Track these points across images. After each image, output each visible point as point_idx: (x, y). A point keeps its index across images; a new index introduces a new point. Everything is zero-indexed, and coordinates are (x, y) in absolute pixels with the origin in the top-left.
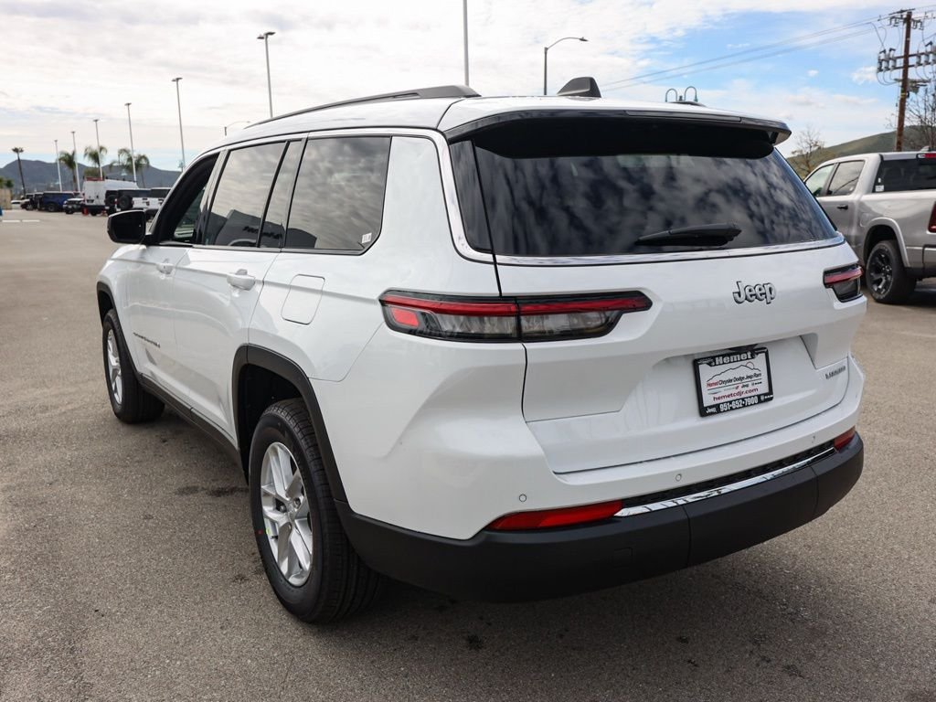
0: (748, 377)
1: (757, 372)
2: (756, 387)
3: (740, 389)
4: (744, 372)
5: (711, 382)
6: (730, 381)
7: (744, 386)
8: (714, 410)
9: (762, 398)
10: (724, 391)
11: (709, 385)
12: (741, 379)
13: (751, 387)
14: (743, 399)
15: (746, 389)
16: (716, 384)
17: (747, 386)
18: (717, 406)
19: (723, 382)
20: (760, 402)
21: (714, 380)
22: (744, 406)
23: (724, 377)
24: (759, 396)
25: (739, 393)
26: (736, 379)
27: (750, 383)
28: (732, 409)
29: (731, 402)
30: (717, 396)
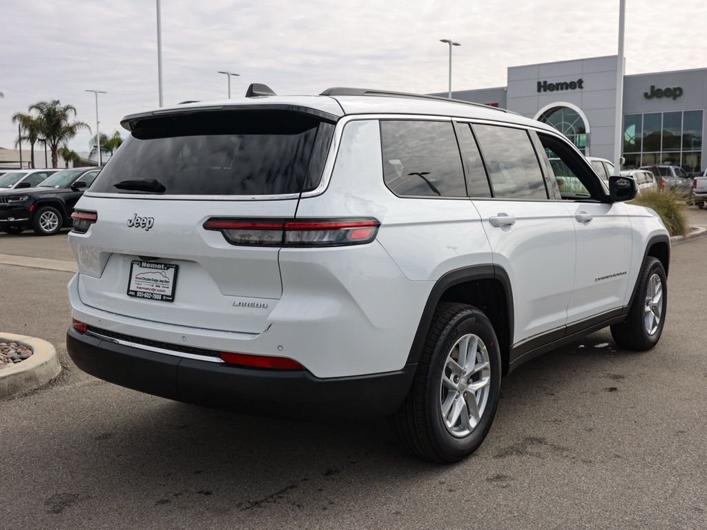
0: (161, 281)
1: (167, 280)
2: (164, 289)
3: (154, 287)
4: (158, 277)
5: (138, 276)
6: (149, 280)
7: (157, 286)
8: (133, 293)
9: (164, 297)
10: (144, 285)
11: (137, 278)
12: (156, 281)
13: (161, 288)
14: (152, 294)
15: (157, 288)
16: (140, 279)
17: (159, 286)
18: (136, 292)
19: (145, 279)
20: (162, 300)
21: (141, 276)
22: (151, 298)
23: (147, 276)
24: (162, 296)
25: (153, 290)
26: (153, 280)
27: (161, 286)
28: (144, 297)
29: (144, 293)
30: (139, 286)
